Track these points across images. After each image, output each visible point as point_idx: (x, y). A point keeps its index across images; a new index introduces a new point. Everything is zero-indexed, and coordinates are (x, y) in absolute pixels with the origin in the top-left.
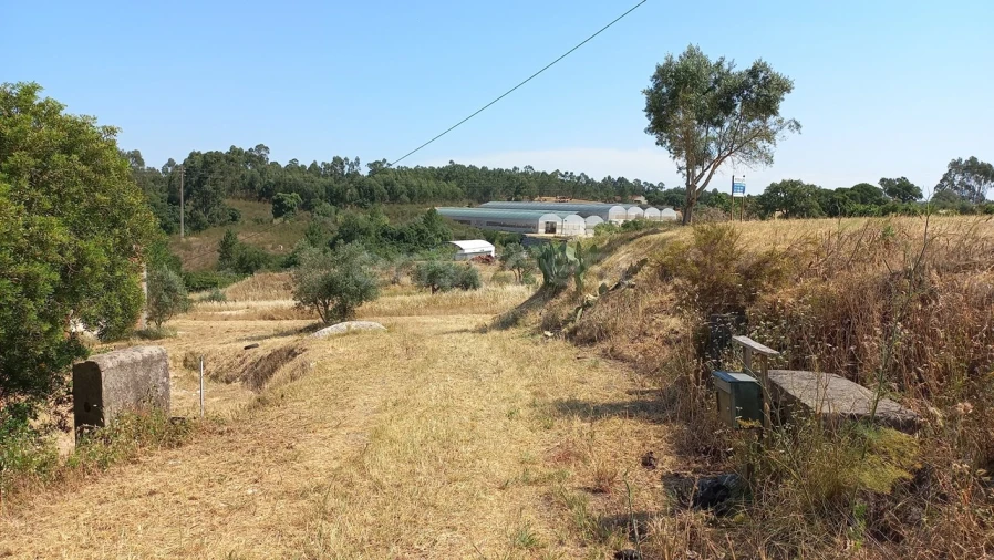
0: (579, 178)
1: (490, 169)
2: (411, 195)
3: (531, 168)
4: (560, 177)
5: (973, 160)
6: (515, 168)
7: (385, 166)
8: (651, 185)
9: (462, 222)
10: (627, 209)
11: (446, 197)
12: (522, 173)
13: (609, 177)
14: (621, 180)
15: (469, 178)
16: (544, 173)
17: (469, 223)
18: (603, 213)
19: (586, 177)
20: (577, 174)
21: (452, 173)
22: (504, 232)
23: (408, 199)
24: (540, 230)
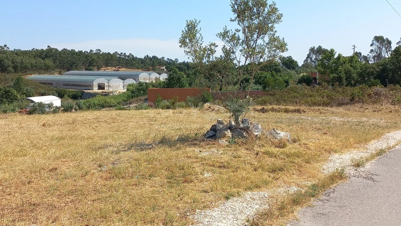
0: (129, 56)
1: (77, 51)
2: (15, 68)
3: (100, 50)
4: (118, 56)
5: (320, 47)
6: (91, 51)
7: (5, 49)
8: (171, 60)
9: (45, 84)
10: (150, 75)
11: (41, 68)
12: (95, 54)
13: (147, 56)
14: (154, 57)
15: (60, 56)
16: (109, 53)
17: (51, 84)
18: (135, 77)
19: (133, 56)
20: (128, 54)
21: (50, 53)
22: (73, 90)
23: (13, 70)
24: (94, 88)
